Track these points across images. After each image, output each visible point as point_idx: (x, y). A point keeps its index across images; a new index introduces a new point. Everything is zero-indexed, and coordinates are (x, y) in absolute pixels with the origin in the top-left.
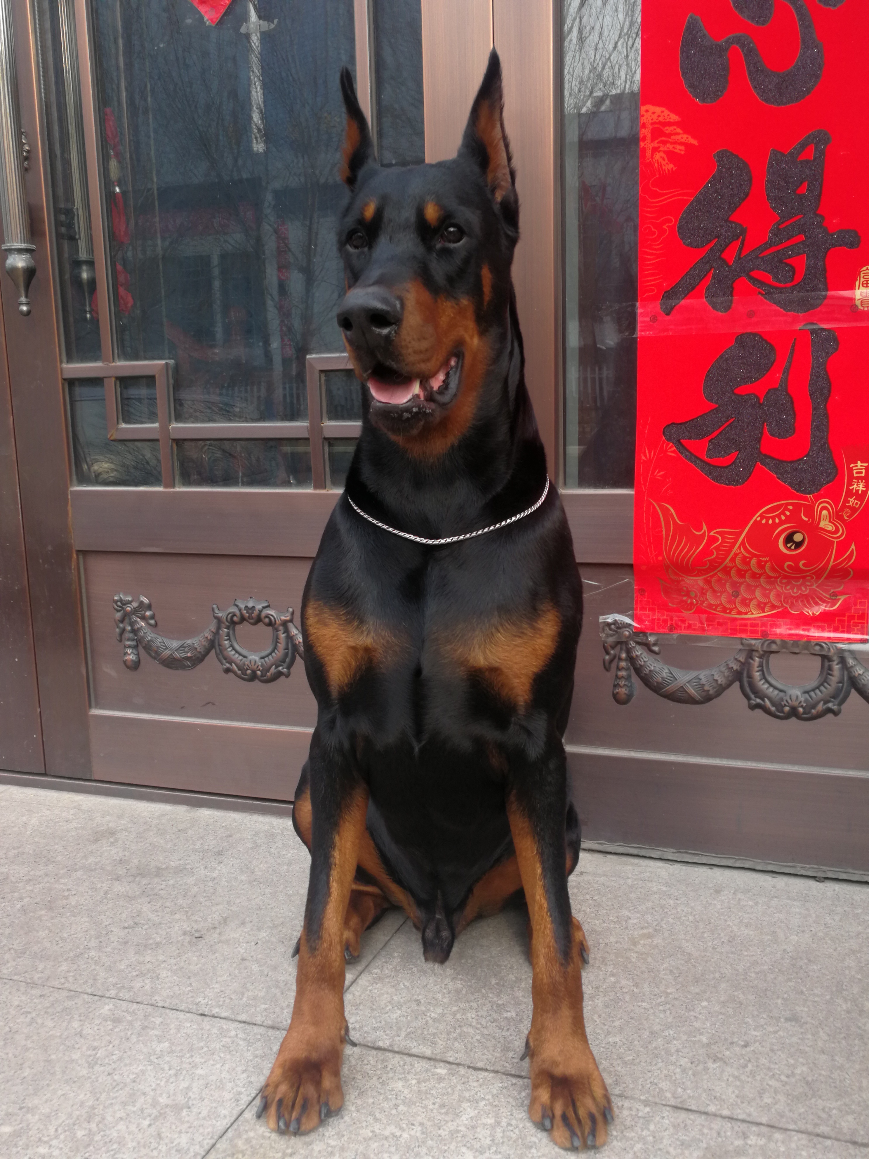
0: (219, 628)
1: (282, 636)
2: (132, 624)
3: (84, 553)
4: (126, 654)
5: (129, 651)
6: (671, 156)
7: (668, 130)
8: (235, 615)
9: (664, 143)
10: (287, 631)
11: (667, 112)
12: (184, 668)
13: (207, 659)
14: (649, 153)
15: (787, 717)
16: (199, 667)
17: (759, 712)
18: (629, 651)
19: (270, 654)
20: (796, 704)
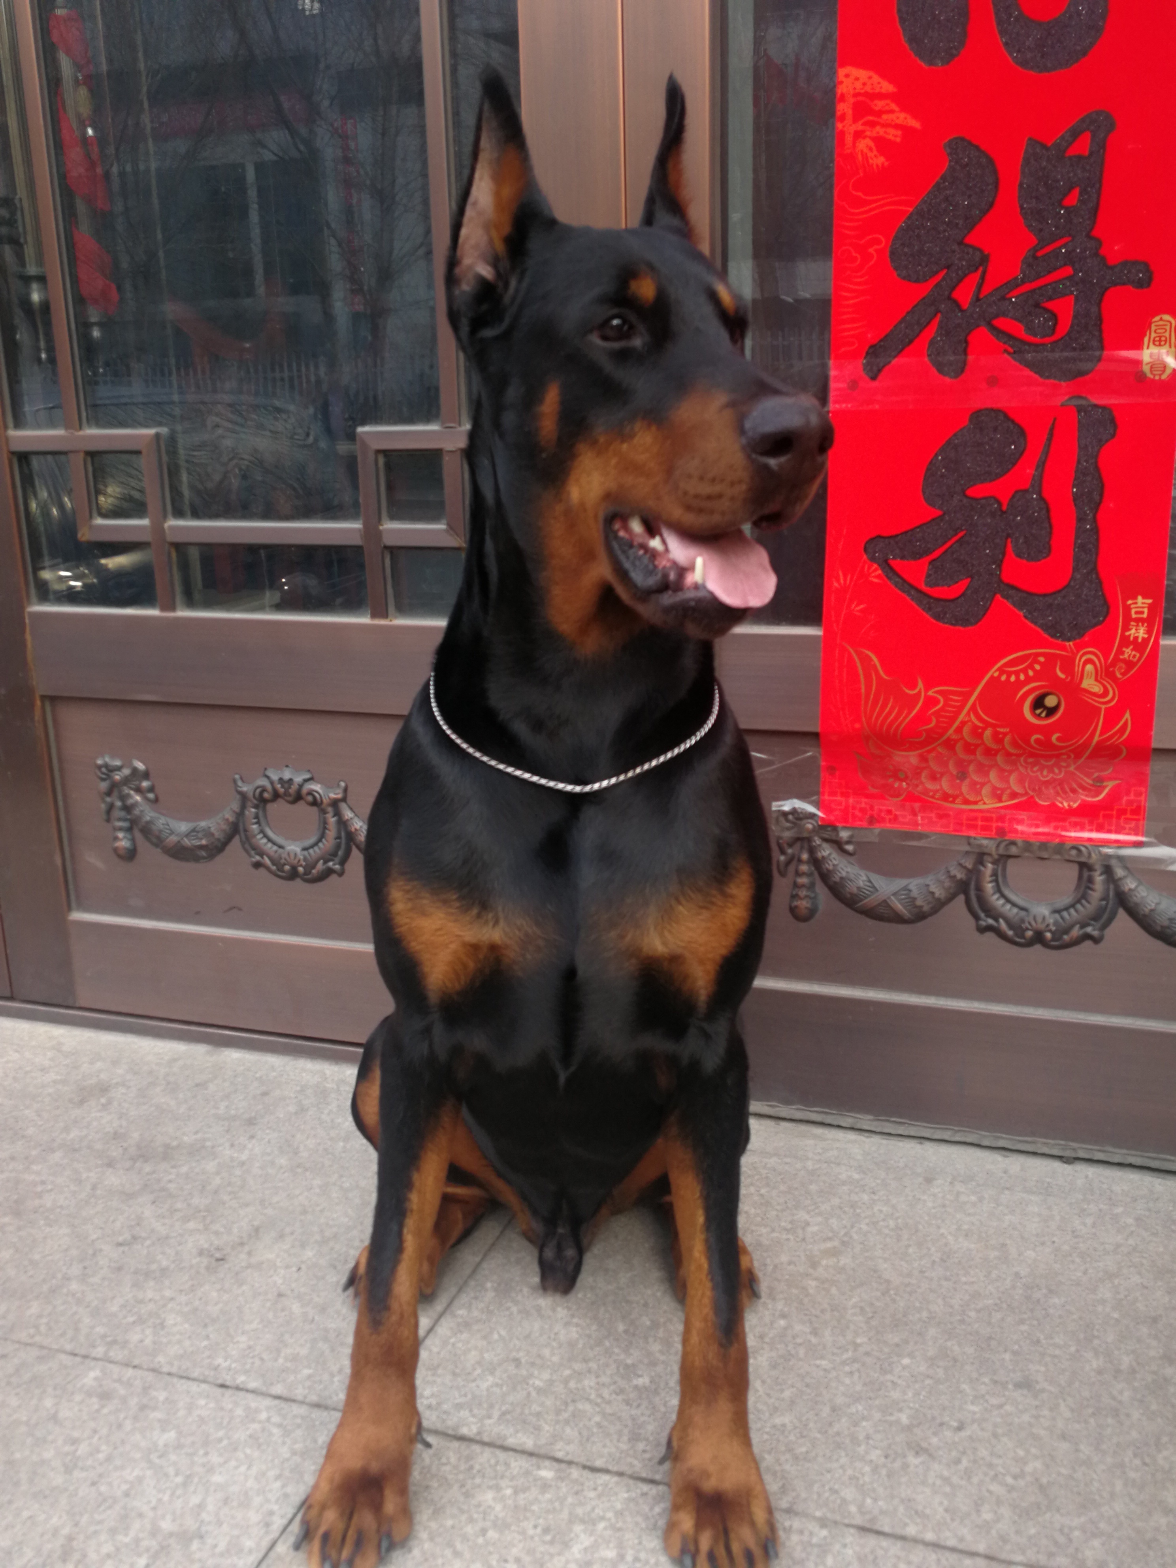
0: (243, 807)
1: (332, 820)
2: (123, 798)
3: (53, 699)
4: (116, 839)
5: (121, 835)
6: (881, 144)
7: (879, 104)
8: (264, 790)
9: (872, 124)
10: (338, 813)
11: (876, 78)
12: (197, 859)
13: (229, 848)
14: (849, 139)
15: (1029, 944)
16: (219, 859)
17: (990, 936)
18: (812, 851)
19: (316, 844)
20: (1041, 927)
